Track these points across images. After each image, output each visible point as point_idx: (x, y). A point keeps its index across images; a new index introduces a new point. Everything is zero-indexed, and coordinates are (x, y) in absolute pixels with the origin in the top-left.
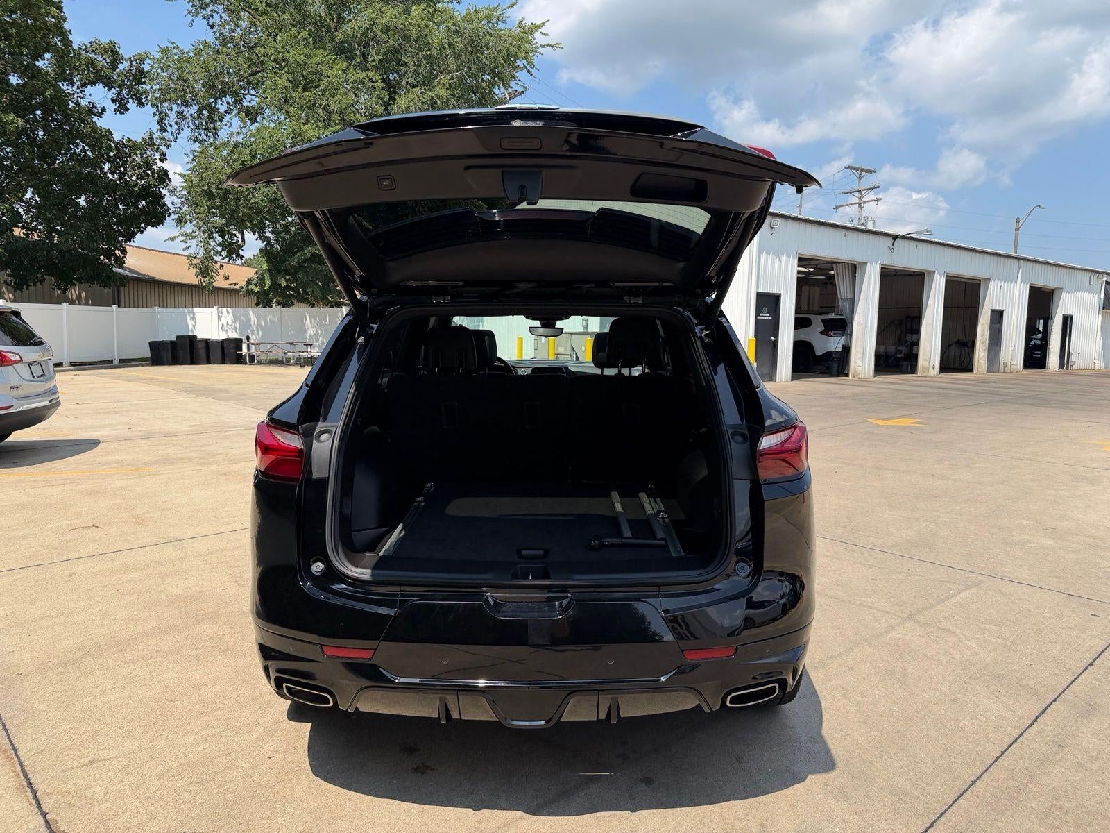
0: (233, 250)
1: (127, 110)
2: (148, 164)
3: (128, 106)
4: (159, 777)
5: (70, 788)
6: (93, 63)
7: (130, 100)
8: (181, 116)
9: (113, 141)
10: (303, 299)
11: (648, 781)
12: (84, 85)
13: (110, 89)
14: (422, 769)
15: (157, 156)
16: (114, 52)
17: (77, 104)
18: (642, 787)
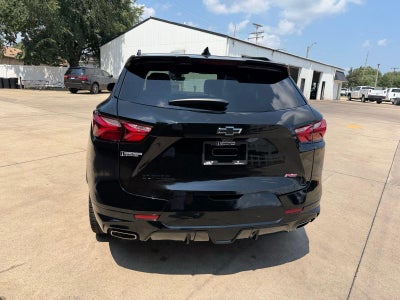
0: (11, 40)
4: (48, 272)
5: (6, 281)
10: (45, 63)
11: (254, 257)
14: (164, 259)
18: (253, 260)
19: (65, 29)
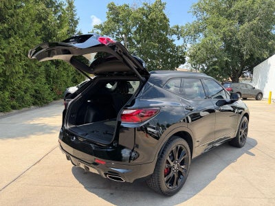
2: (182, 51)
6: (173, 30)
7: (181, 37)
9: (175, 46)
12: (172, 35)
13: (177, 35)
15: (185, 49)
17: (170, 39)
19: (226, 59)
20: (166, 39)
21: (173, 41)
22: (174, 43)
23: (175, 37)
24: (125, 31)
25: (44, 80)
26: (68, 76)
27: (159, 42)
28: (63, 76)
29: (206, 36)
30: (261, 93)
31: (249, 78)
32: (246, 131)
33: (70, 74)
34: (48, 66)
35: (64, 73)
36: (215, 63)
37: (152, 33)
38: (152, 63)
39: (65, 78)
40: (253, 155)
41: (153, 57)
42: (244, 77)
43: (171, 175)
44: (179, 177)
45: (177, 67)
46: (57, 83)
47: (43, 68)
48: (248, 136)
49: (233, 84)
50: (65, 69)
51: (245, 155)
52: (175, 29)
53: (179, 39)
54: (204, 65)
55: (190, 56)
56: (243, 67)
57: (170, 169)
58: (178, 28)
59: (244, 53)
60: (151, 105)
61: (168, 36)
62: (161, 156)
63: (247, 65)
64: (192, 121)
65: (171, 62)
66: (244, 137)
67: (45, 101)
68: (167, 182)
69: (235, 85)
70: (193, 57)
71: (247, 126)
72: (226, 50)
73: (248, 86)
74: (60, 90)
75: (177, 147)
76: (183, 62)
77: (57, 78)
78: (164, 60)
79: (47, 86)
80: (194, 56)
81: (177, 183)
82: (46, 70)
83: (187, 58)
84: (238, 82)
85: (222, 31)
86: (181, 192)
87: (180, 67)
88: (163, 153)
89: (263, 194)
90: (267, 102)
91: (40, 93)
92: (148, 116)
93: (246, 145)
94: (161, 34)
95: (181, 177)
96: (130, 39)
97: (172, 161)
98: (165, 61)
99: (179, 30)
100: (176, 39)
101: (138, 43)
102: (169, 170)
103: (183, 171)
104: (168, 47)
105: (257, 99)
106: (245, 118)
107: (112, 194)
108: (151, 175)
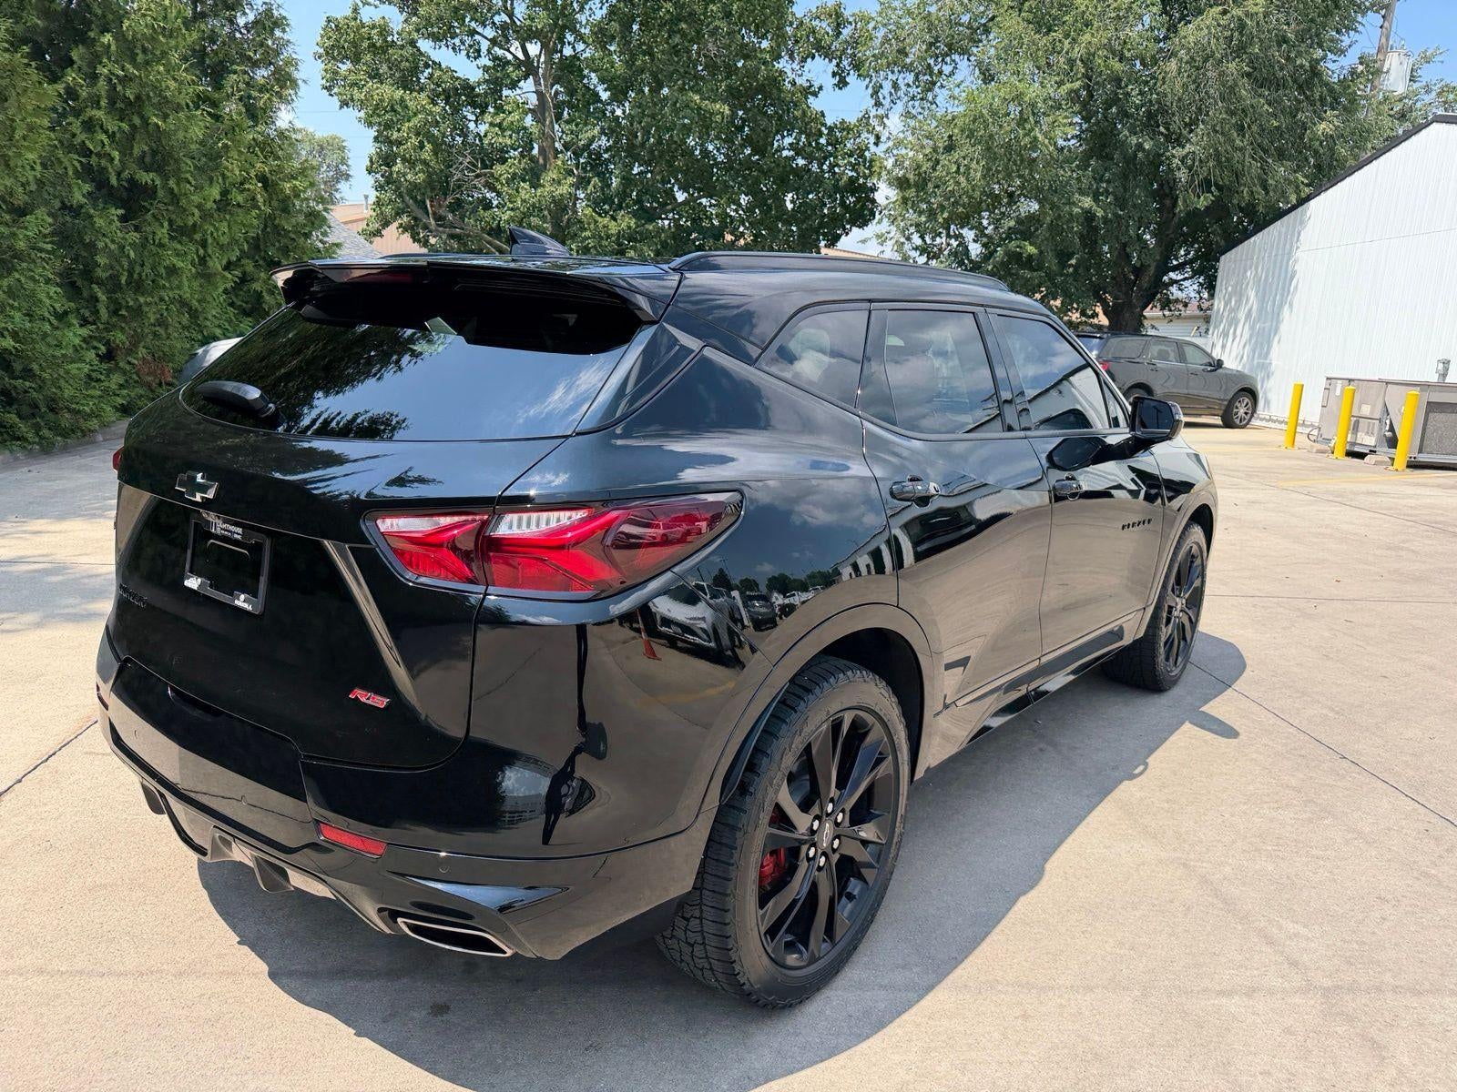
1: (846, 84)
2: (861, 151)
3: (847, 79)
6: (814, 32)
7: (852, 72)
8: (895, 86)
9: (824, 125)
12: (804, 60)
13: (830, 61)
15: (872, 140)
16: (839, 15)
17: (793, 83)
19: (1087, 202)
20: (775, 80)
21: (810, 91)
22: (815, 104)
23: (819, 71)
24: (542, 19)
25: (51, 296)
26: (206, 276)
27: (734, 96)
28: (172, 271)
29: (988, 77)
30: (1251, 393)
31: (1192, 309)
32: (1196, 601)
33: (216, 264)
34: (75, 211)
35: (181, 258)
36: (1026, 228)
37: (698, 38)
38: (698, 215)
39: (188, 288)
40: (1228, 732)
41: (700, 177)
42: (1167, 303)
43: (797, 887)
44: (842, 891)
45: (833, 241)
46: (138, 312)
47: (40, 221)
48: (1203, 626)
49: (1115, 341)
50: (182, 232)
51: (1188, 733)
52: (824, 26)
53: (842, 84)
54: (969, 234)
55: (902, 183)
56: (1168, 249)
57: (794, 852)
58: (838, 20)
59: (1182, 175)
60: (690, 475)
61: (783, 64)
62: (744, 789)
63: (1187, 240)
64: (919, 557)
65: (803, 212)
66: (1185, 634)
67: (66, 419)
68: (772, 932)
69: (1126, 345)
70: (914, 185)
71: (1203, 575)
72: (1087, 156)
73: (1189, 351)
74: (160, 358)
75: (836, 726)
76: (862, 214)
77: (138, 286)
78: (759, 200)
79: (75, 334)
80: (922, 183)
81: (830, 930)
82: (64, 237)
83: (885, 194)
84: (1136, 328)
85: (1078, 52)
86: (853, 973)
87: (844, 242)
88: (752, 768)
89: (1294, 964)
90: (1278, 437)
91: (28, 373)
92: (665, 542)
93: (1191, 676)
94: (747, 52)
95: (854, 886)
96: (569, 70)
97: (805, 806)
98: (767, 207)
99: (846, 32)
100: (829, 81)
101: (619, 95)
102: (785, 859)
103: (861, 855)
104: (784, 126)
105: (1228, 423)
106: (1197, 533)
107: (440, 1009)
108: (681, 904)
